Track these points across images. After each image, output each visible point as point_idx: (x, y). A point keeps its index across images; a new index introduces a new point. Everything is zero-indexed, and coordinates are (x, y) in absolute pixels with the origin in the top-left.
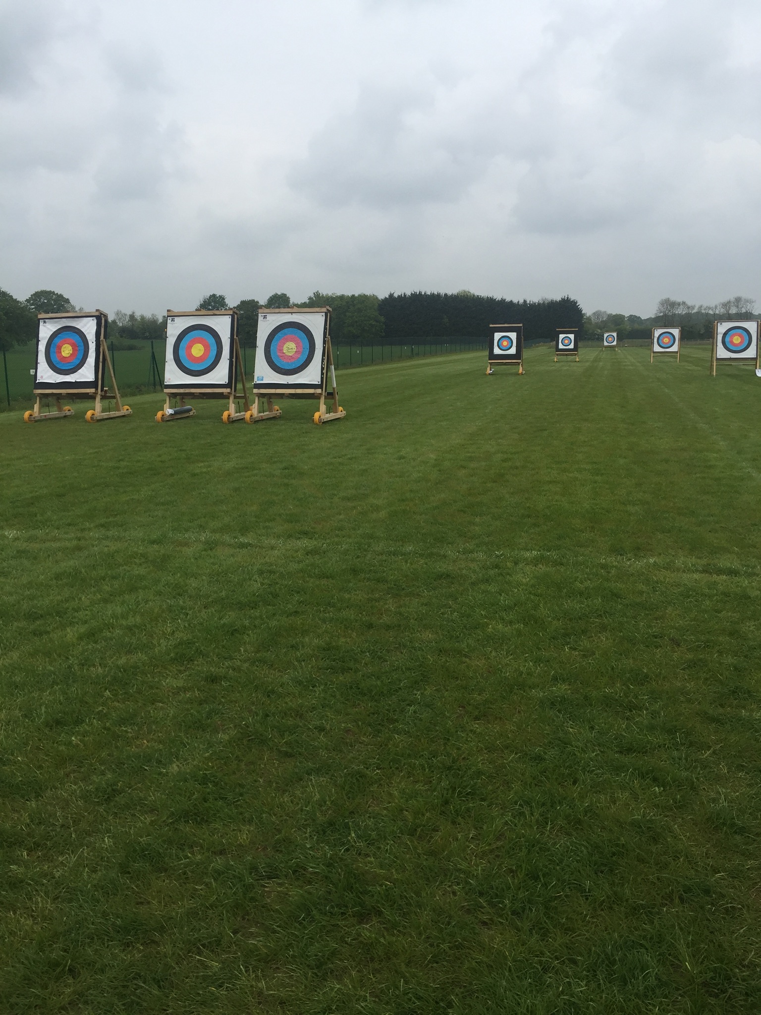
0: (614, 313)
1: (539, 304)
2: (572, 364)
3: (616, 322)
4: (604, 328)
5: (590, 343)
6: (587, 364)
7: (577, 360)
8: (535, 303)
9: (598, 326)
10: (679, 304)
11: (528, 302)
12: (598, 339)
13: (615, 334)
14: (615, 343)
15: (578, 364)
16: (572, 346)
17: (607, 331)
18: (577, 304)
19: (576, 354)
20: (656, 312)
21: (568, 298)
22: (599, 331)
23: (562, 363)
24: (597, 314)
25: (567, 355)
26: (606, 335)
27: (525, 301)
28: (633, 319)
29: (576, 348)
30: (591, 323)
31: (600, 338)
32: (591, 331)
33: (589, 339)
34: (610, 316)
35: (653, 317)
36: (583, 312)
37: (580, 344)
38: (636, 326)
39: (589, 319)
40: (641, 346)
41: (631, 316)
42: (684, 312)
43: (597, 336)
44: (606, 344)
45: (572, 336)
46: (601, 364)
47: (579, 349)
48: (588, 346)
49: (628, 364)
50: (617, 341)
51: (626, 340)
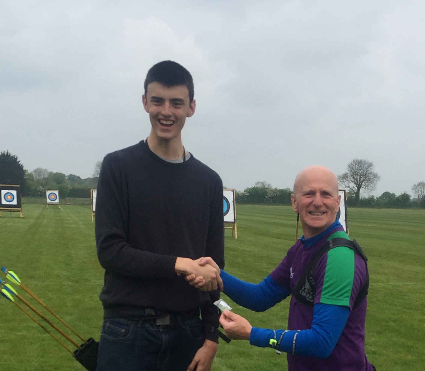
0: (55, 172)
2: (17, 220)
3: (57, 181)
4: (46, 185)
5: (33, 199)
6: (32, 221)
7: (21, 216)
9: (40, 183)
12: (41, 196)
13: (57, 193)
14: (57, 201)
15: (22, 220)
16: (15, 202)
17: (50, 189)
18: (18, 160)
19: (19, 211)
20: (93, 173)
21: (7, 153)
22: (42, 188)
23: (6, 219)
24: (39, 171)
25: (10, 211)
26: (48, 193)
28: (73, 178)
29: (19, 205)
30: (33, 180)
32: (33, 188)
33: (32, 196)
34: (51, 174)
35: (91, 177)
36: (24, 168)
37: (23, 200)
38: (77, 186)
39: (30, 175)
40: (83, 205)
41: (71, 175)
43: (40, 193)
44: (49, 201)
45: (14, 193)
46: (45, 221)
47: (23, 206)
48: (32, 203)
49: (71, 222)
50: (59, 199)
51: (68, 199)
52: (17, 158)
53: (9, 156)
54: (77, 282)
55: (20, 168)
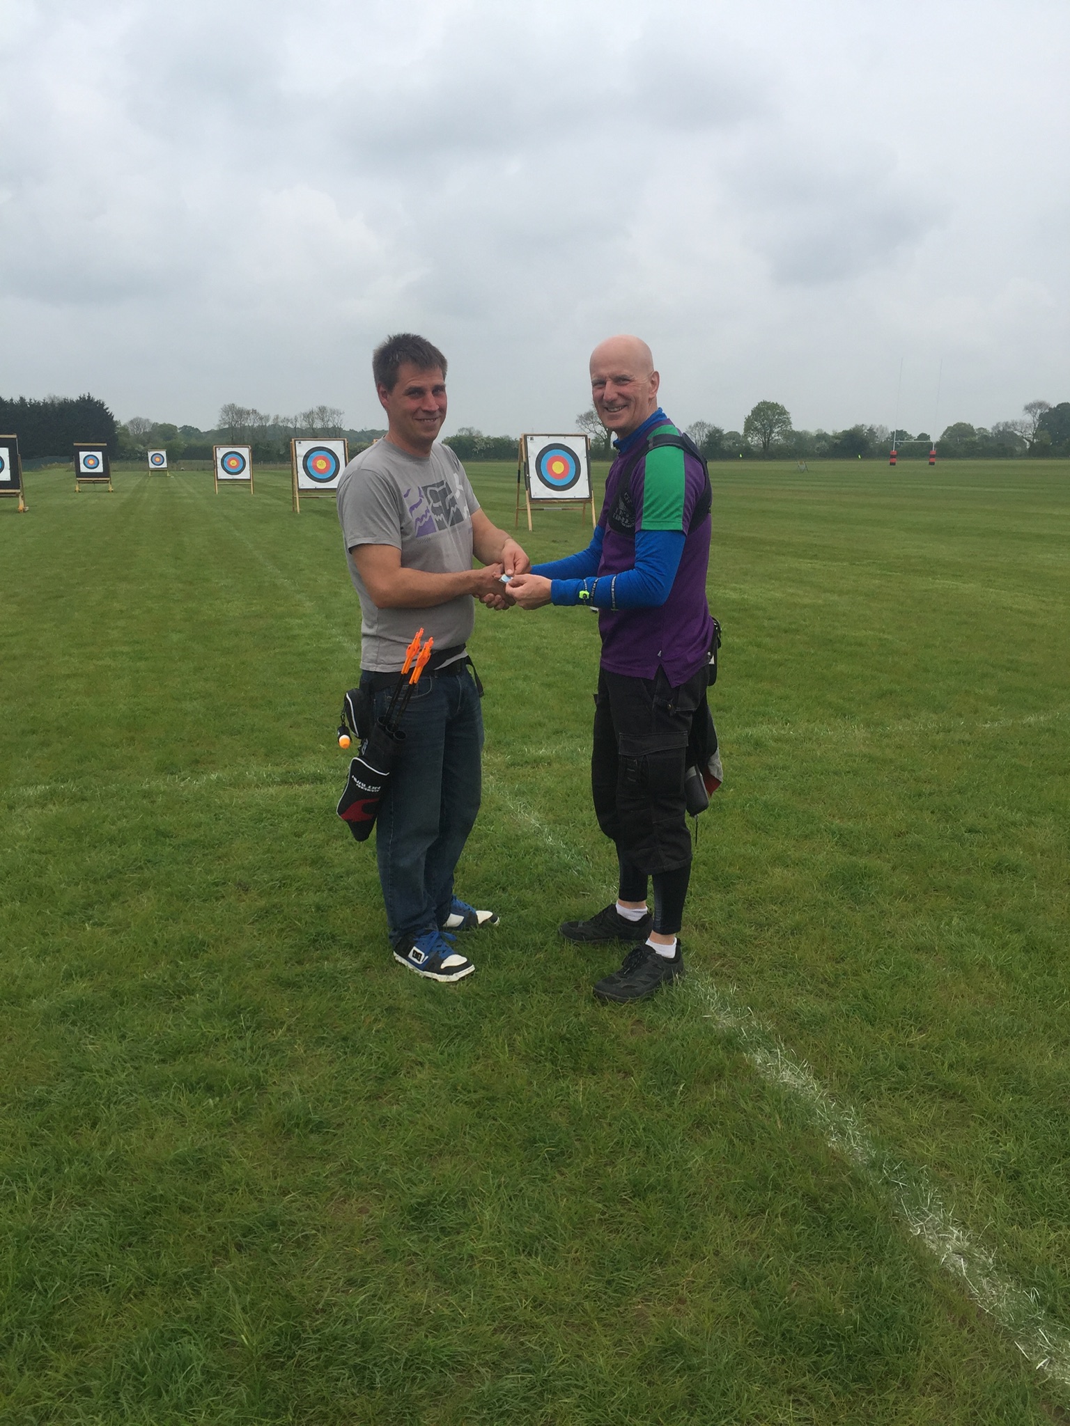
0: (161, 422)
1: (45, 404)
2: (105, 495)
3: (165, 435)
4: (148, 443)
5: (130, 464)
6: (126, 496)
7: (111, 489)
8: (38, 403)
9: (139, 440)
10: (248, 413)
11: (28, 401)
12: (141, 459)
13: (163, 453)
14: (165, 465)
15: (112, 496)
16: (100, 469)
17: (153, 448)
18: (105, 407)
19: (107, 482)
20: (218, 423)
21: (89, 397)
22: (142, 447)
23: (87, 494)
24: (136, 422)
25: (94, 482)
26: (150, 454)
27: (22, 399)
28: (188, 431)
29: (106, 473)
30: (128, 435)
31: (144, 458)
32: (129, 447)
33: (128, 459)
34: (155, 426)
35: (216, 429)
36: (115, 419)
37: (113, 466)
38: (193, 441)
39: (125, 429)
40: (203, 470)
41: (185, 427)
42: (256, 425)
43: (139, 455)
44: (152, 466)
45: (99, 455)
46: (146, 495)
47: (112, 473)
48: (127, 469)
49: (186, 495)
50: (168, 462)
51: (182, 461)
52: (103, 405)
53: (92, 400)
54: (191, 583)
55: (110, 417)
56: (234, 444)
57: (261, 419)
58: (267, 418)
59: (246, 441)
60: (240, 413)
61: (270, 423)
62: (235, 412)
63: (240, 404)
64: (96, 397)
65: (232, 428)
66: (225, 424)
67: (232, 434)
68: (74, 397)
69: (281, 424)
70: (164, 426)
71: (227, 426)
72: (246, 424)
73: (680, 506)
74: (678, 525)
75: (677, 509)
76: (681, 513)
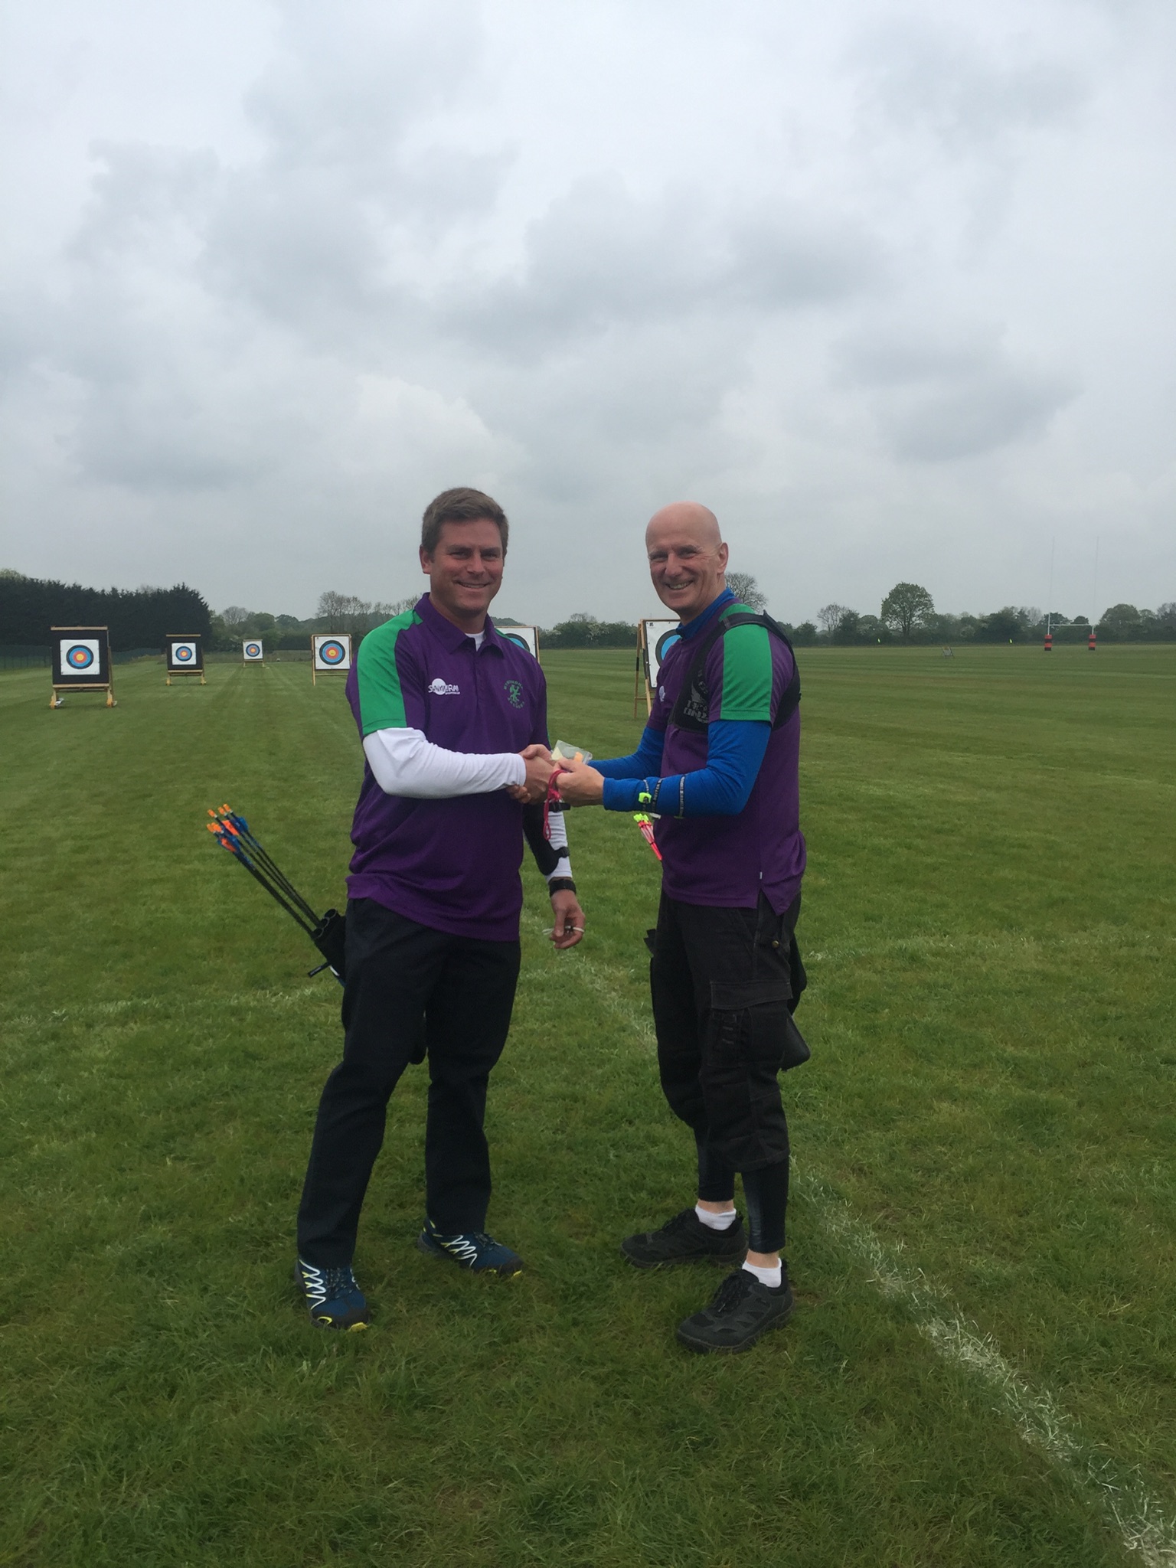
0: (257, 612)
1: (138, 594)
2: (196, 688)
3: (260, 625)
4: (243, 633)
5: (224, 655)
6: (220, 688)
7: (203, 682)
8: (131, 594)
9: (234, 630)
10: (348, 601)
11: (120, 591)
12: (235, 650)
13: (259, 643)
14: (260, 656)
15: (204, 689)
16: (193, 661)
17: (249, 638)
18: (200, 597)
19: (200, 674)
20: (317, 611)
21: (183, 587)
22: (237, 638)
23: (179, 687)
24: (231, 612)
25: (186, 675)
26: (246, 645)
27: (114, 590)
28: (285, 620)
29: (199, 665)
30: (222, 626)
31: (239, 649)
32: (223, 638)
33: (222, 650)
34: (251, 615)
35: (314, 617)
36: (209, 609)
37: (206, 657)
38: (291, 631)
39: (219, 619)
40: (301, 660)
41: (283, 616)
42: (357, 613)
43: (233, 646)
44: (246, 657)
45: (192, 646)
46: (240, 687)
47: (205, 666)
48: (221, 661)
49: (281, 687)
50: (263, 653)
51: (278, 652)
52: (198, 594)
53: (187, 590)
54: (286, 780)
55: (205, 607)
56: (333, 632)
57: (362, 606)
58: (369, 607)
59: (345, 629)
60: (341, 601)
61: (371, 611)
62: (335, 600)
63: (340, 593)
64: (191, 586)
65: (331, 617)
66: (324, 612)
67: (331, 624)
68: (168, 587)
69: (383, 612)
70: (260, 615)
71: (326, 615)
72: (346, 612)
73: (768, 693)
74: (766, 715)
75: (764, 696)
76: (769, 701)
